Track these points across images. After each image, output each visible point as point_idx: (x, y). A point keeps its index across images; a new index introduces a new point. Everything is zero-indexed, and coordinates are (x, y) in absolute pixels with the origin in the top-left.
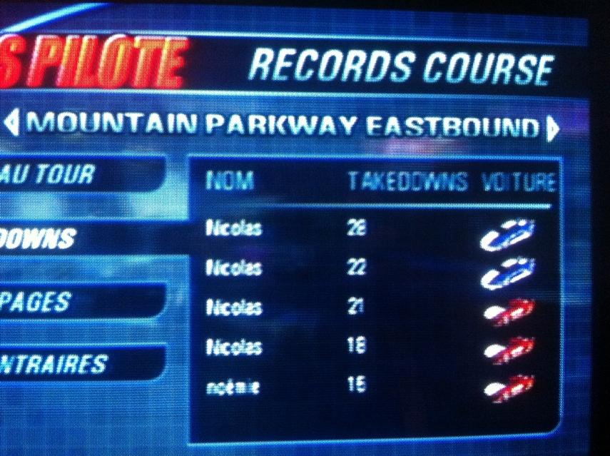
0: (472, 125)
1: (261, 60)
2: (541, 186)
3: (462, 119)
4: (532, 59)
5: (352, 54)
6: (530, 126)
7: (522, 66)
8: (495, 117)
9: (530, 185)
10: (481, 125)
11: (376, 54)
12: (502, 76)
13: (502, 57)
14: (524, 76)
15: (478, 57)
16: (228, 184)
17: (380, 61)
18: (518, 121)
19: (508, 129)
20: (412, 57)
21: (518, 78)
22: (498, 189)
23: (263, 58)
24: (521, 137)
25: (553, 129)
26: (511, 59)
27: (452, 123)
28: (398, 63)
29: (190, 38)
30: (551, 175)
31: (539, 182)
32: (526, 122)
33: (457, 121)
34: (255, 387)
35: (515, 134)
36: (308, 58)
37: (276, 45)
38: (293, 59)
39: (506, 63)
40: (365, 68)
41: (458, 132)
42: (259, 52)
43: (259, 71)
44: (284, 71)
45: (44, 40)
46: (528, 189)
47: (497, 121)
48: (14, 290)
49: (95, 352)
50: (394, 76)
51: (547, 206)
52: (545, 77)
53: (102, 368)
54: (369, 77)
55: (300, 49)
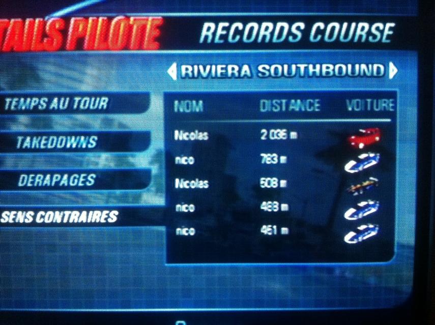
0: (340, 68)
1: (208, 30)
2: (385, 107)
3: (334, 65)
4: (381, 26)
5: (264, 25)
6: (378, 68)
7: (373, 30)
8: (356, 63)
9: (377, 107)
10: (347, 69)
11: (279, 25)
12: (361, 36)
13: (361, 25)
14: (375, 37)
15: (345, 25)
16: (188, 108)
17: (282, 28)
18: (370, 66)
19: (364, 71)
20: (302, 25)
21: (371, 38)
22: (356, 109)
24: (372, 76)
25: (393, 70)
26: (366, 25)
27: (328, 68)
28: (294, 30)
29: (164, 18)
30: (391, 100)
31: (384, 105)
32: (375, 66)
33: (331, 66)
35: (368, 74)
36: (237, 28)
37: (216, 20)
38: (227, 29)
39: (363, 28)
40: (272, 34)
41: (332, 73)
42: (206, 25)
43: (206, 37)
44: (222, 37)
45: (76, 21)
46: (376, 109)
47: (357, 66)
48: (62, 173)
49: (110, 209)
50: (291, 38)
51: (389, 120)
52: (388, 37)
53: (115, 219)
54: (275, 40)
55: (231, 23)
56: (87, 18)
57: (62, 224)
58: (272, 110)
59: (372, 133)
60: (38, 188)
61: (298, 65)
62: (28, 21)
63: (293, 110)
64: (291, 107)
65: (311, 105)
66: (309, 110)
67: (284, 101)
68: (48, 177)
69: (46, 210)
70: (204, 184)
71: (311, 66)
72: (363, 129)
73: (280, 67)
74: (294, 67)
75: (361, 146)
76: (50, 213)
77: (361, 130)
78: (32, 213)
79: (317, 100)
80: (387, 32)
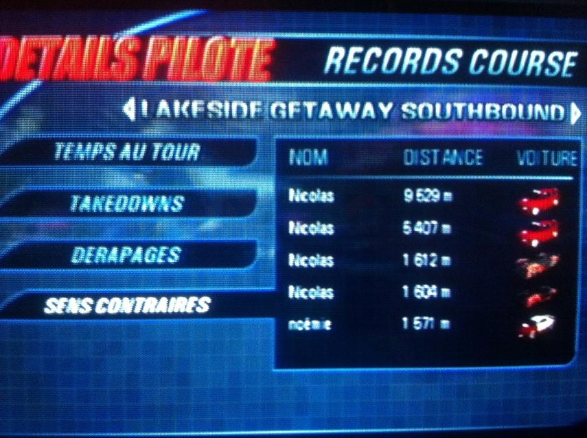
0: (509, 110)
1: (335, 57)
2: (565, 161)
3: (501, 105)
4: (560, 55)
5: (410, 51)
6: (557, 111)
7: (551, 61)
8: (529, 103)
9: (556, 161)
10: (517, 110)
11: (430, 51)
12: (534, 69)
13: (535, 53)
14: (552, 69)
15: (515, 53)
16: (307, 159)
17: (433, 57)
18: (547, 107)
19: (539, 113)
20: (459, 53)
21: (547, 71)
22: (530, 164)
23: (336, 55)
24: (549, 120)
25: (575, 113)
26: (542, 54)
27: (493, 108)
28: (448, 58)
29: (277, 40)
30: (573, 152)
31: (564, 158)
32: (553, 107)
33: (497, 107)
34: (327, 324)
35: (545, 118)
36: (374, 55)
37: (347, 44)
38: (361, 56)
39: (537, 59)
40: (420, 62)
41: (498, 116)
42: (333, 50)
43: (333, 66)
44: (353, 66)
46: (554, 164)
47: (530, 107)
48: (134, 246)
49: (200, 295)
50: (444, 69)
51: (570, 178)
52: (570, 70)
53: (206, 309)
54: (424, 70)
55: (367, 47)
56: (172, 38)
57: (133, 316)
58: (419, 163)
59: (549, 195)
60: (100, 265)
61: (455, 104)
62: (89, 40)
63: (448, 163)
64: (445, 160)
65: (472, 157)
66: (468, 164)
67: (435, 151)
68: (115, 250)
69: (109, 296)
70: (328, 262)
71: (471, 106)
72: (538, 189)
73: (430, 107)
74: (448, 107)
75: (536, 211)
76: (116, 300)
77: (535, 191)
78: (91, 301)
79: (479, 151)
80: (567, 64)
